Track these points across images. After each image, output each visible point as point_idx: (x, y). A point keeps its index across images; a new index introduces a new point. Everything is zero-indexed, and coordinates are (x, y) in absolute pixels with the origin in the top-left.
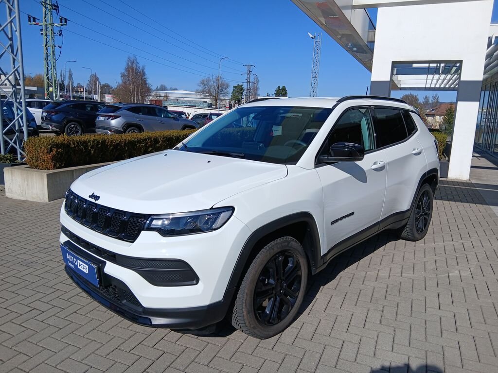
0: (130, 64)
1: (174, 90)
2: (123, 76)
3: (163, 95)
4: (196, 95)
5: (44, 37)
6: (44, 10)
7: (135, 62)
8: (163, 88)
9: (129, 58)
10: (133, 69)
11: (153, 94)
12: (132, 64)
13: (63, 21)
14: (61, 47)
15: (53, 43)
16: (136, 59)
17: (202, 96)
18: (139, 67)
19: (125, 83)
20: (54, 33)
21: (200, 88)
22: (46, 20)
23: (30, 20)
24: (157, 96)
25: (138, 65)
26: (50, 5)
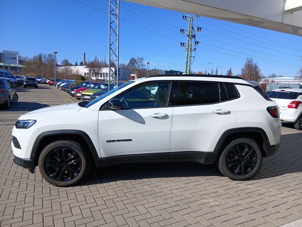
0: (248, 62)
1: (281, 77)
2: (243, 70)
3: (270, 80)
4: (295, 80)
5: (187, 53)
6: (188, 39)
7: (251, 61)
8: (274, 76)
9: (248, 59)
10: (249, 65)
11: (262, 80)
12: (249, 62)
13: (197, 43)
14: (194, 57)
15: (191, 55)
16: (252, 59)
17: (300, 81)
18: (253, 64)
19: (243, 74)
20: (192, 50)
21: (299, 75)
22: (188, 44)
23: (181, 45)
24: (266, 81)
25: (252, 62)
26: (191, 36)
